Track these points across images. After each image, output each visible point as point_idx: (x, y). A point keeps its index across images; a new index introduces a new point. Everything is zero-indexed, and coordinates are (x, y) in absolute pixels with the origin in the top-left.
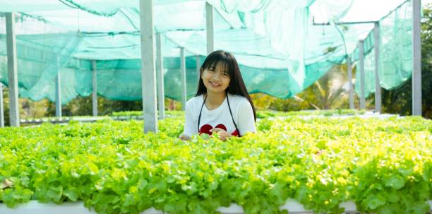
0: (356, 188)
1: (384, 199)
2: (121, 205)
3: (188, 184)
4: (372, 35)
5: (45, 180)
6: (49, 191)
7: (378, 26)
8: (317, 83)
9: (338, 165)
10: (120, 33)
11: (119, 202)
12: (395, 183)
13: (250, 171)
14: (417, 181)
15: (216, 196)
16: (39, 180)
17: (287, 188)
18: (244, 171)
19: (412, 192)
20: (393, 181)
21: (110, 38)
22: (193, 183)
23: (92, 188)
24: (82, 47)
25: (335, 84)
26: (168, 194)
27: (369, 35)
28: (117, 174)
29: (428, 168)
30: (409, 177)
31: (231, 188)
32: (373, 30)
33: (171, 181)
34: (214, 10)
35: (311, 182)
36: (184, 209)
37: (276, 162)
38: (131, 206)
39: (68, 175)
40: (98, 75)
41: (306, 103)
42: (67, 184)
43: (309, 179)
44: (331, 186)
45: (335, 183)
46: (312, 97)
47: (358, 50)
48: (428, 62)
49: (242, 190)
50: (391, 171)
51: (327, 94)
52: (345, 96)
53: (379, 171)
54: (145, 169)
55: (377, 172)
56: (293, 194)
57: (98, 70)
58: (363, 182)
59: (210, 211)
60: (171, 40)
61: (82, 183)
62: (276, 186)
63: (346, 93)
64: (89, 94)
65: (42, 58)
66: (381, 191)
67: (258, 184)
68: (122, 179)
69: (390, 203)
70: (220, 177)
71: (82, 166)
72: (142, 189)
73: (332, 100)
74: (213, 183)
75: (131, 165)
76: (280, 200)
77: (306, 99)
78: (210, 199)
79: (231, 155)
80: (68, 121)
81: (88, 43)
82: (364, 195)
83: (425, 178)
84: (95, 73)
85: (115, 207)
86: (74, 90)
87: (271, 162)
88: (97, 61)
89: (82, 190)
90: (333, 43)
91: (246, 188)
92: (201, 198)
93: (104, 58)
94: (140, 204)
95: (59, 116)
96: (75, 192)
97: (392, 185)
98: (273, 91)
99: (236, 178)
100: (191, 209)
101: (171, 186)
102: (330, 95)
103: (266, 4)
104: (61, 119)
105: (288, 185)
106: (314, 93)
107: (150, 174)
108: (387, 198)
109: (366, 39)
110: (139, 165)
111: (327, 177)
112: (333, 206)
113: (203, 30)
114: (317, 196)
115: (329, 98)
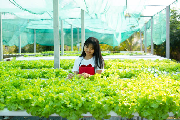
0: (139, 107)
1: (150, 112)
2: (42, 113)
3: (69, 104)
4: (150, 21)
5: (11, 101)
6: (12, 106)
7: (153, 18)
8: (127, 40)
9: (132, 97)
10: (46, 19)
11: (41, 111)
12: (155, 106)
13: (95, 99)
14: (164, 105)
15: (81, 109)
16: (8, 100)
17: (110, 107)
18: (93, 99)
19: (161, 109)
20: (154, 105)
21: (41, 21)
22: (72, 104)
23: (30, 105)
24: (30, 24)
25: (135, 40)
26: (62, 108)
27: (149, 21)
28: (41, 99)
29: (168, 99)
30: (161, 104)
31: (87, 106)
32: (150, 19)
33: (62, 103)
34: (84, 11)
35: (120, 104)
36: (68, 115)
37: (106, 94)
38: (46, 113)
39: (20, 99)
40: (36, 35)
41: (123, 48)
42: (20, 103)
43: (120, 103)
44: (129, 106)
45: (130, 105)
46: (125, 45)
47: (144, 27)
48: (173, 32)
49: (91, 107)
50: (153, 101)
51: (131, 44)
52: (139, 45)
53: (148, 100)
54: (52, 96)
55: (147, 100)
56: (113, 109)
57: (36, 33)
58: (142, 105)
59: (78, 116)
60: (67, 22)
61: (26, 102)
62: (106, 106)
63: (139, 44)
64: (32, 43)
65: (13, 30)
66: (149, 109)
67: (99, 105)
68: (43, 101)
69: (152, 114)
70: (83, 102)
71: (26, 95)
72: (50, 105)
73: (133, 47)
74: (80, 104)
75: (46, 95)
76: (107, 112)
77: (123, 46)
78: (79, 110)
79: (88, 90)
80: (23, 55)
81: (32, 23)
82: (142, 110)
83: (167, 104)
84: (35, 34)
85: (39, 113)
86: (27, 41)
87: (104, 94)
88: (36, 29)
89: (26, 105)
90: (134, 24)
91: (93, 107)
92: (75, 110)
93: (39, 28)
94: (50, 112)
95: (20, 53)
96: (23, 106)
97: (153, 107)
98: (109, 43)
99: (89, 102)
100: (71, 115)
101: (63, 105)
102: (133, 45)
103: (106, 11)
104: (20, 54)
105: (111, 105)
106: (126, 44)
107: (54, 99)
108: (151, 112)
109: (147, 23)
110: (50, 95)
111: (127, 103)
112: (129, 115)
113: (80, 18)
114: (123, 110)
115: (132, 46)
